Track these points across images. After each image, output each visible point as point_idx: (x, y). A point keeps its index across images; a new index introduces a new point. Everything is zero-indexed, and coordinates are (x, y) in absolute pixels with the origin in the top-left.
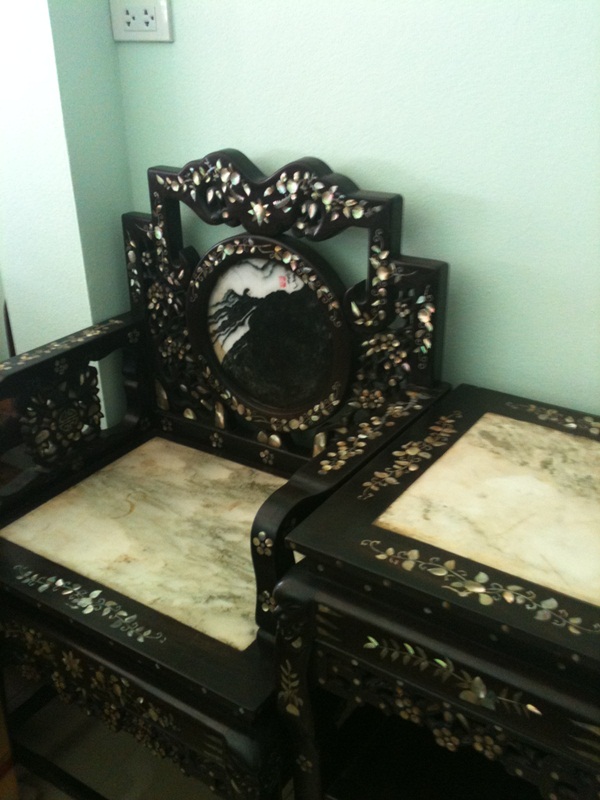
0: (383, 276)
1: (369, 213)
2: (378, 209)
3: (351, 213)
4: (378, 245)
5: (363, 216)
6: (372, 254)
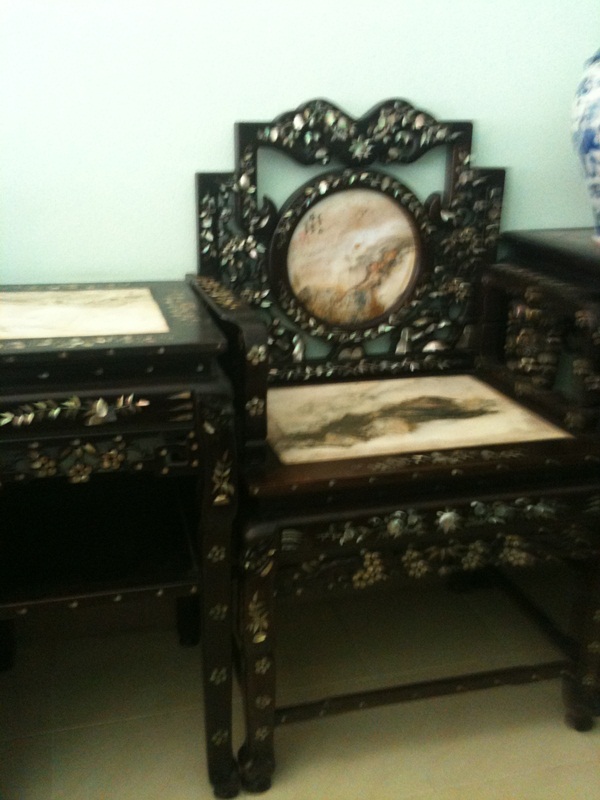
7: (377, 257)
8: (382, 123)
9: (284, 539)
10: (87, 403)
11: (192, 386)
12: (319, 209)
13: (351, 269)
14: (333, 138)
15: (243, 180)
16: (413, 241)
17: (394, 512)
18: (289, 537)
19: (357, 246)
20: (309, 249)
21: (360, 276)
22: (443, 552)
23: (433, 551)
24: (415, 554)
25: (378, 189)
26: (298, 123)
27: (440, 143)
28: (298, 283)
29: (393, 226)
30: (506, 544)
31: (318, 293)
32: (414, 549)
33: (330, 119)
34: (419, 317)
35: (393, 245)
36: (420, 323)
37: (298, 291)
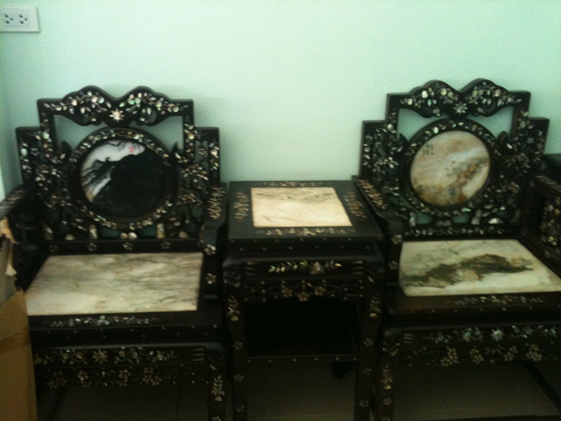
0: (192, 137)
1: (182, 109)
2: (186, 106)
3: (172, 110)
4: (188, 123)
5: (179, 111)
6: (185, 128)
7: (465, 168)
8: (475, 93)
9: (405, 338)
10: (311, 263)
11: (363, 257)
12: (433, 142)
13: (449, 175)
14: (445, 102)
15: (390, 126)
16: (488, 161)
17: (467, 328)
18: (408, 337)
19: (453, 162)
20: (424, 163)
21: (453, 179)
22: (494, 351)
23: (488, 351)
24: (477, 351)
25: (469, 131)
26: (425, 94)
27: (510, 104)
28: (416, 183)
29: (477, 151)
30: (531, 349)
31: (427, 188)
32: (477, 349)
33: (444, 92)
34: (488, 203)
35: (475, 162)
36: (488, 207)
37: (415, 187)
